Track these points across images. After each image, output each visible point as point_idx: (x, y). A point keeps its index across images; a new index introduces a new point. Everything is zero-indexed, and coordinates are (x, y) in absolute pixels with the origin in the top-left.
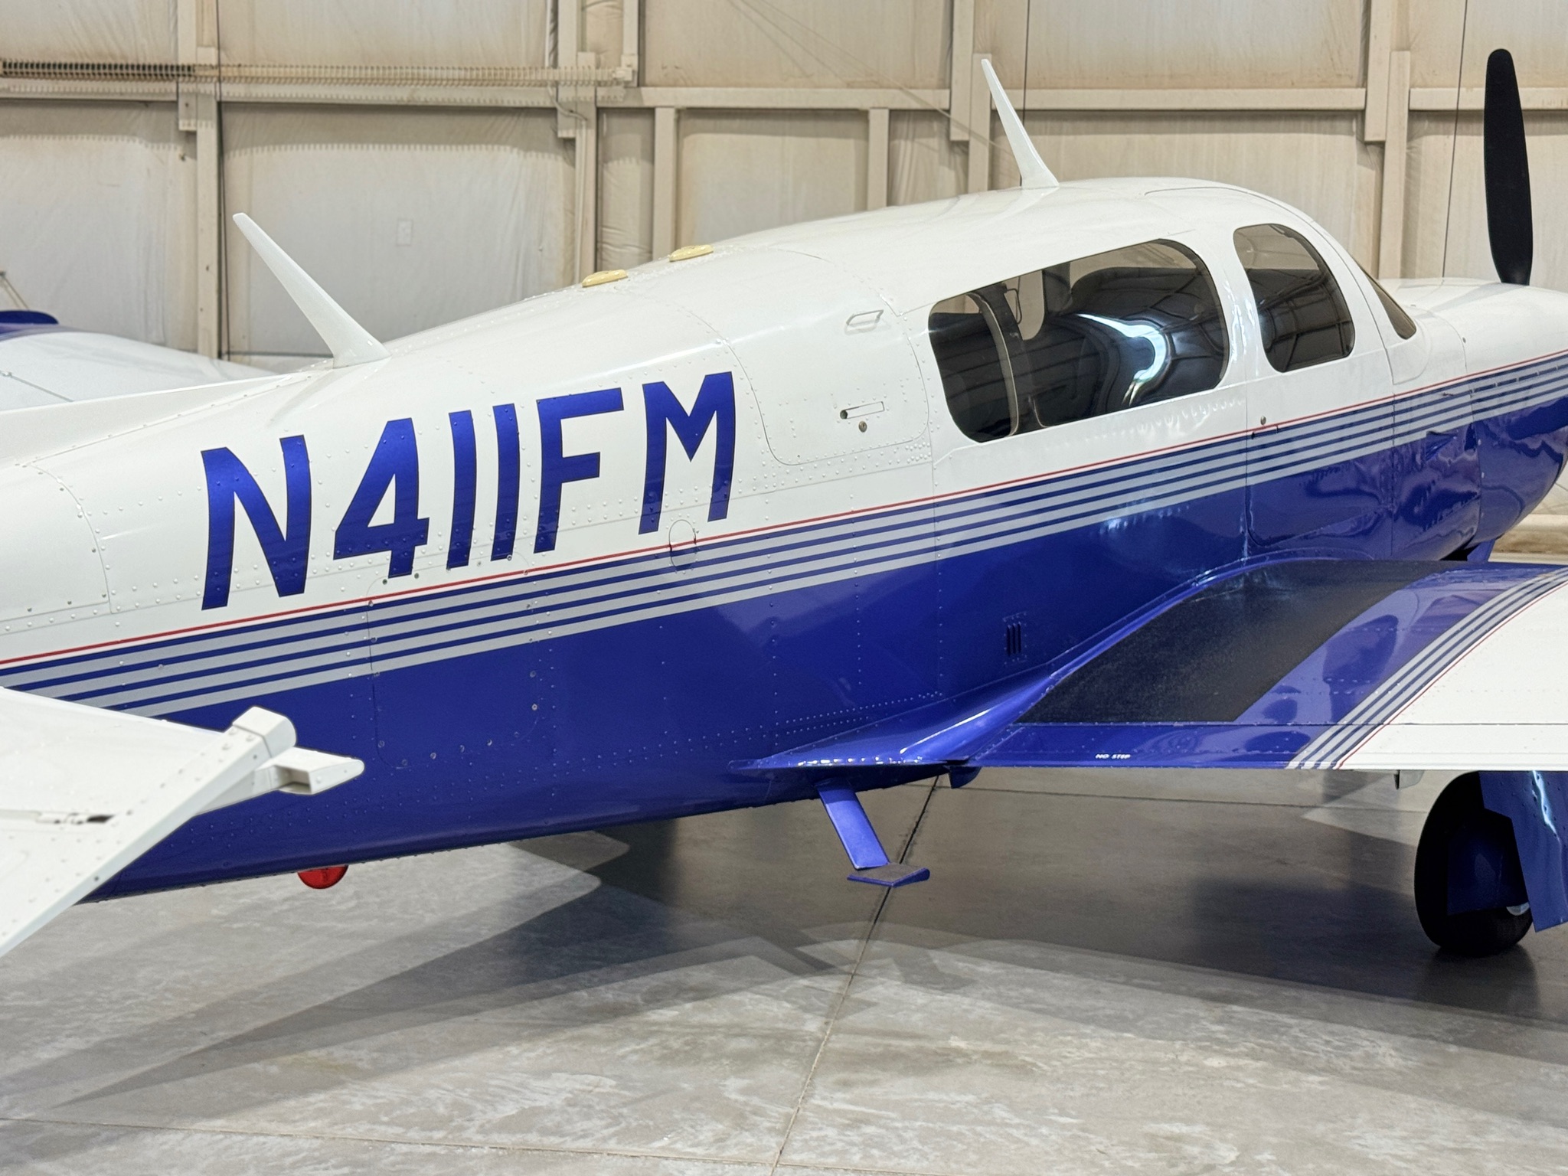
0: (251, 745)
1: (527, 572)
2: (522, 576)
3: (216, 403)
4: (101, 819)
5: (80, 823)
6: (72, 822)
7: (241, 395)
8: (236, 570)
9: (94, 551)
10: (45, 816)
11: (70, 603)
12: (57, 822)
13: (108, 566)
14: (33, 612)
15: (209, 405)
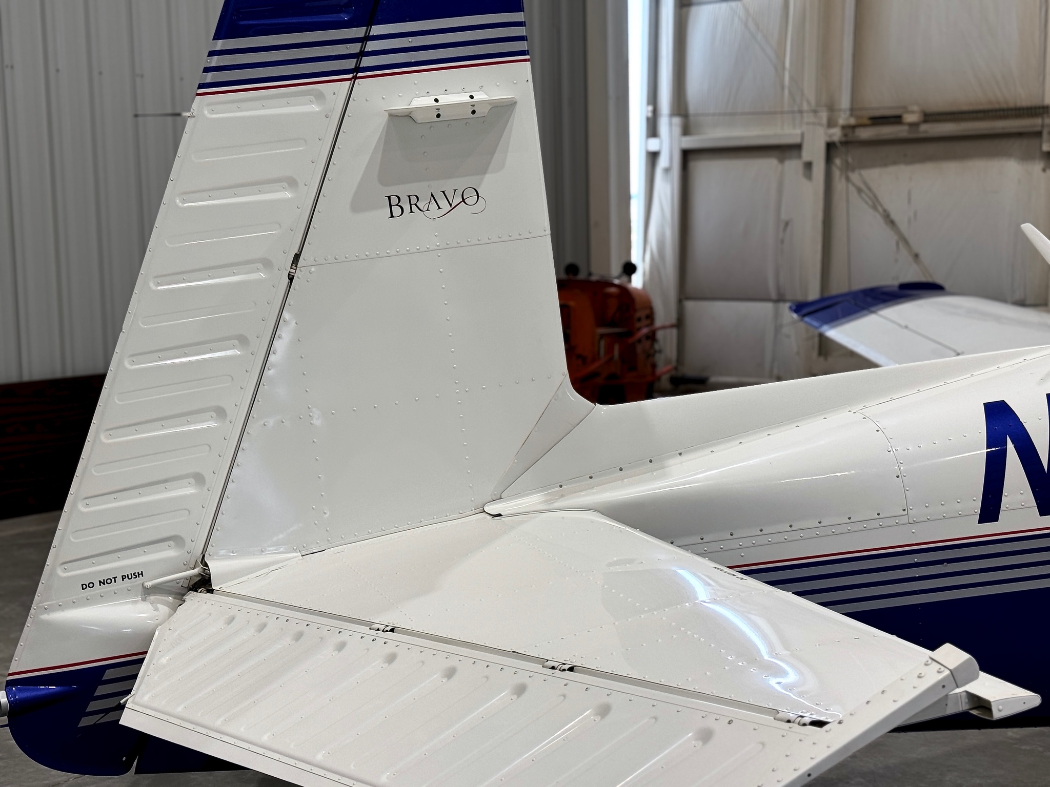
0: (941, 676)
3: (1001, 366)
4: (819, 724)
5: (804, 725)
6: (799, 724)
7: (1021, 360)
8: (1006, 494)
9: (898, 477)
10: (780, 715)
11: (878, 514)
12: (789, 721)
13: (907, 488)
14: (852, 520)
15: (995, 367)
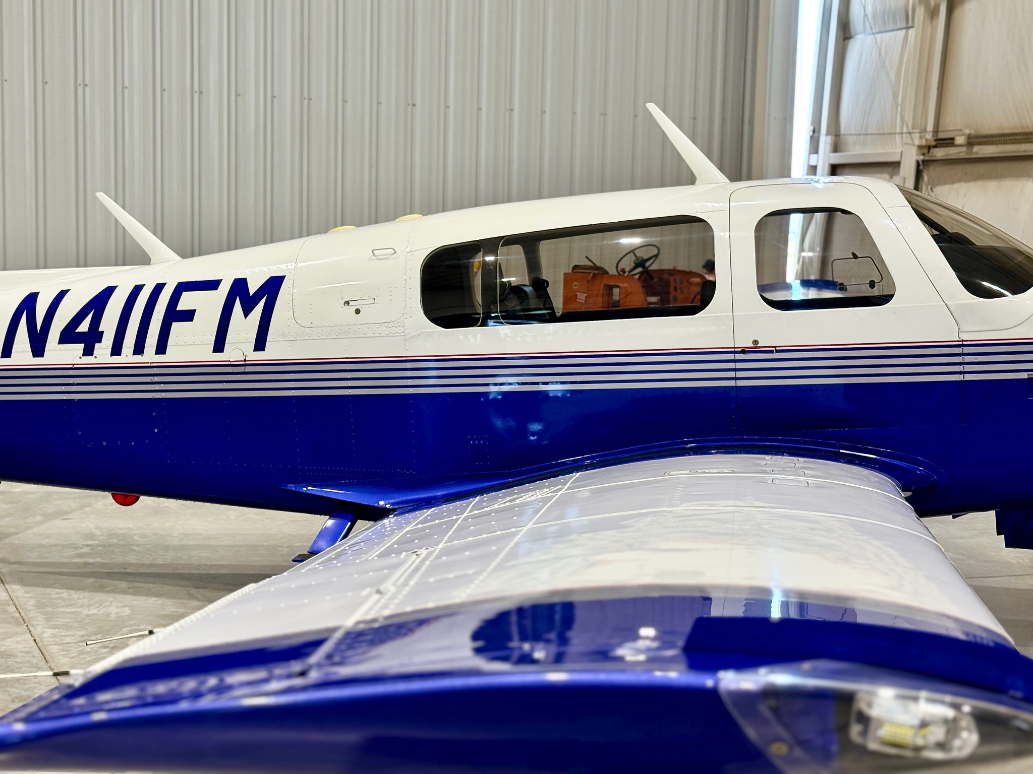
1: (151, 363)
2: (149, 365)
